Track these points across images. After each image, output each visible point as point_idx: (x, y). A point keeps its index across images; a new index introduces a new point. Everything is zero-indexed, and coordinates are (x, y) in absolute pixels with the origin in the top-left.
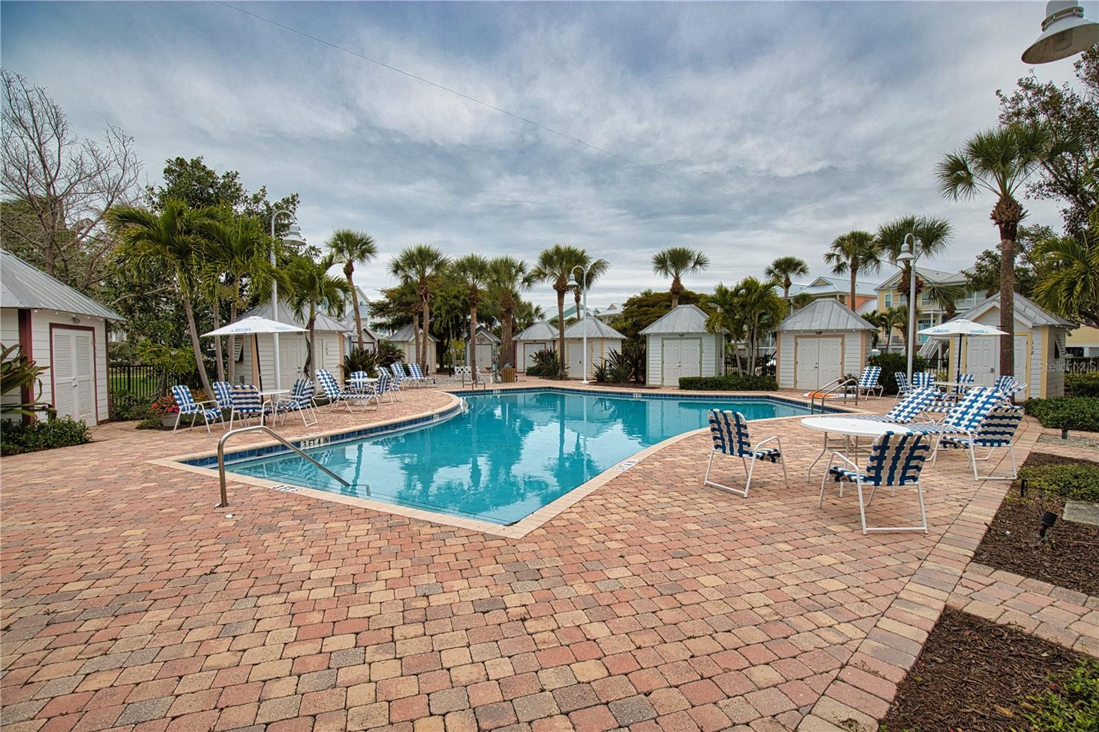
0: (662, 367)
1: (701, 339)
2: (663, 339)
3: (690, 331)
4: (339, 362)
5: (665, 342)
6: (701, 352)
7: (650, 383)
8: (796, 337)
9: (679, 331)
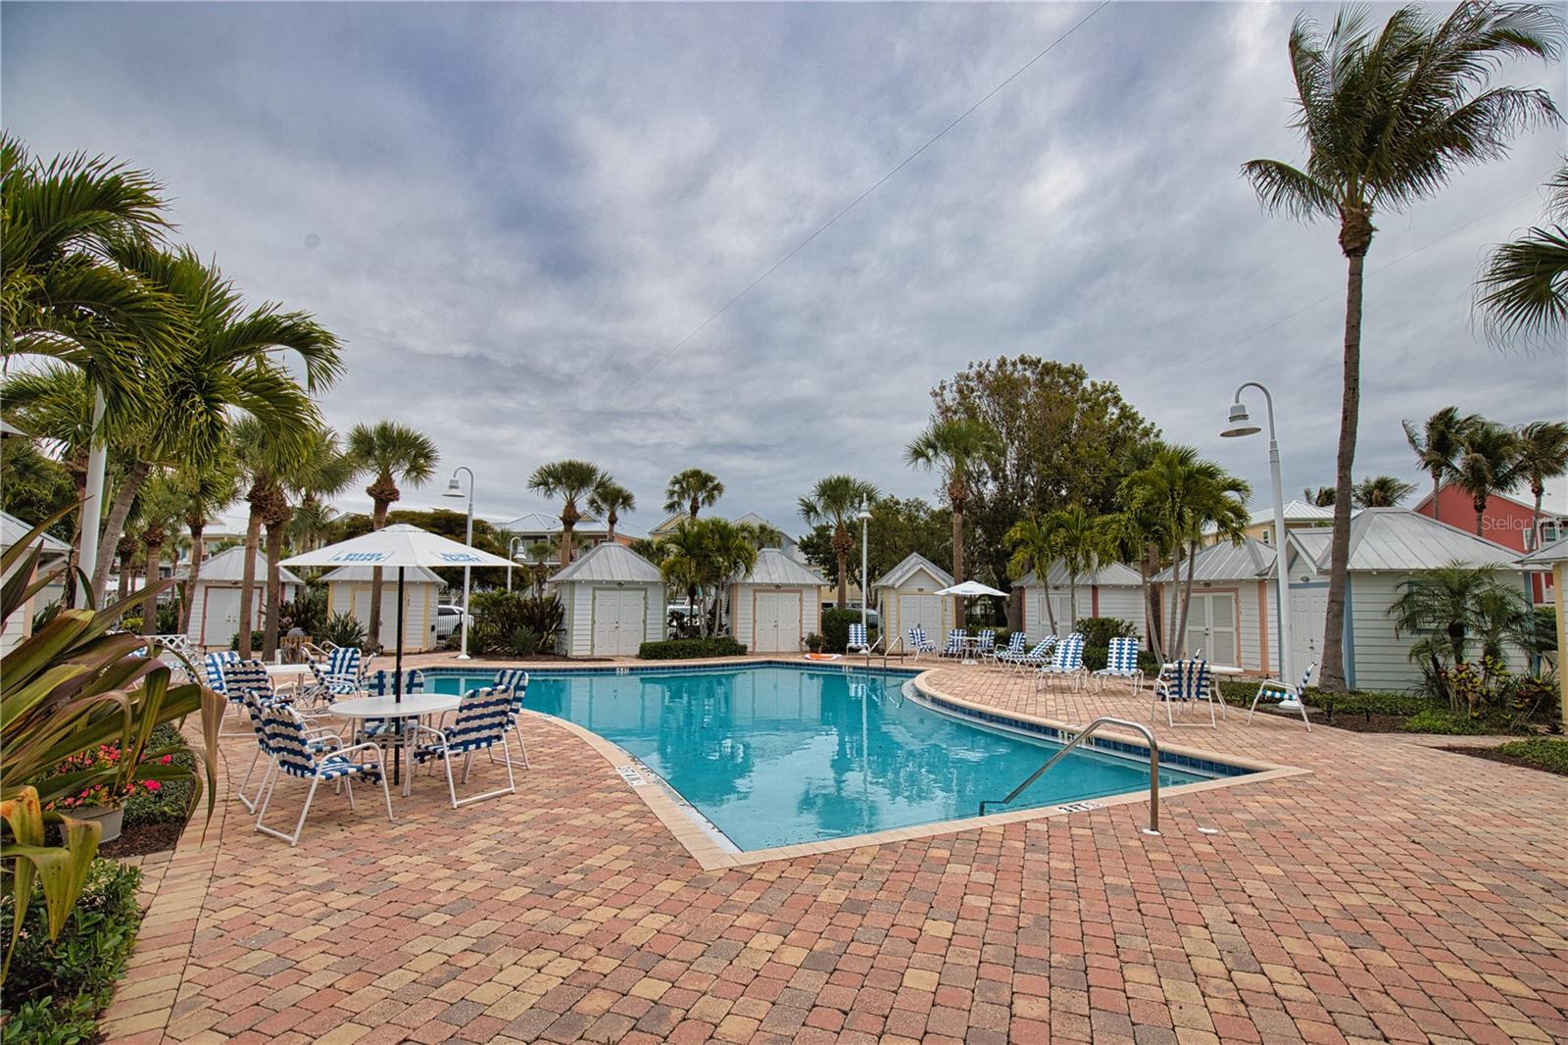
0: (593, 630)
1: (645, 590)
2: (595, 589)
3: (636, 579)
5: (597, 592)
6: (646, 608)
7: (574, 653)
8: (755, 591)
9: (618, 578)
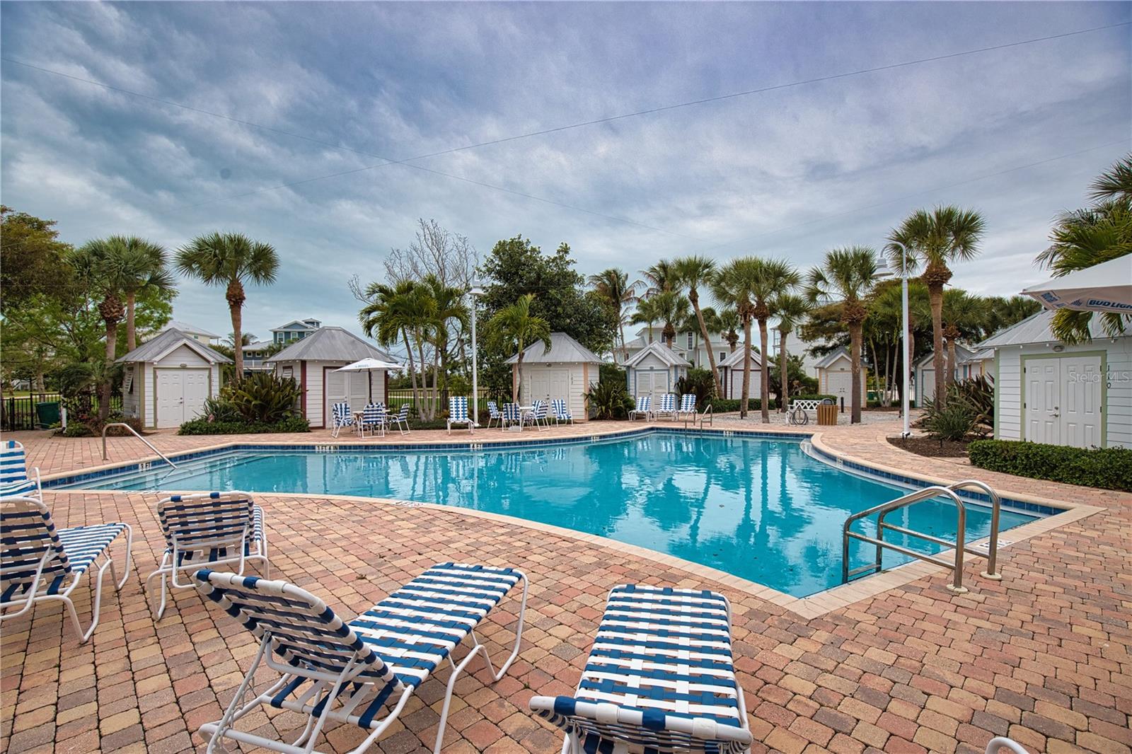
1: (1103, 354)
2: (1023, 358)
4: (583, 391)
5: (1028, 363)
6: (1106, 386)
